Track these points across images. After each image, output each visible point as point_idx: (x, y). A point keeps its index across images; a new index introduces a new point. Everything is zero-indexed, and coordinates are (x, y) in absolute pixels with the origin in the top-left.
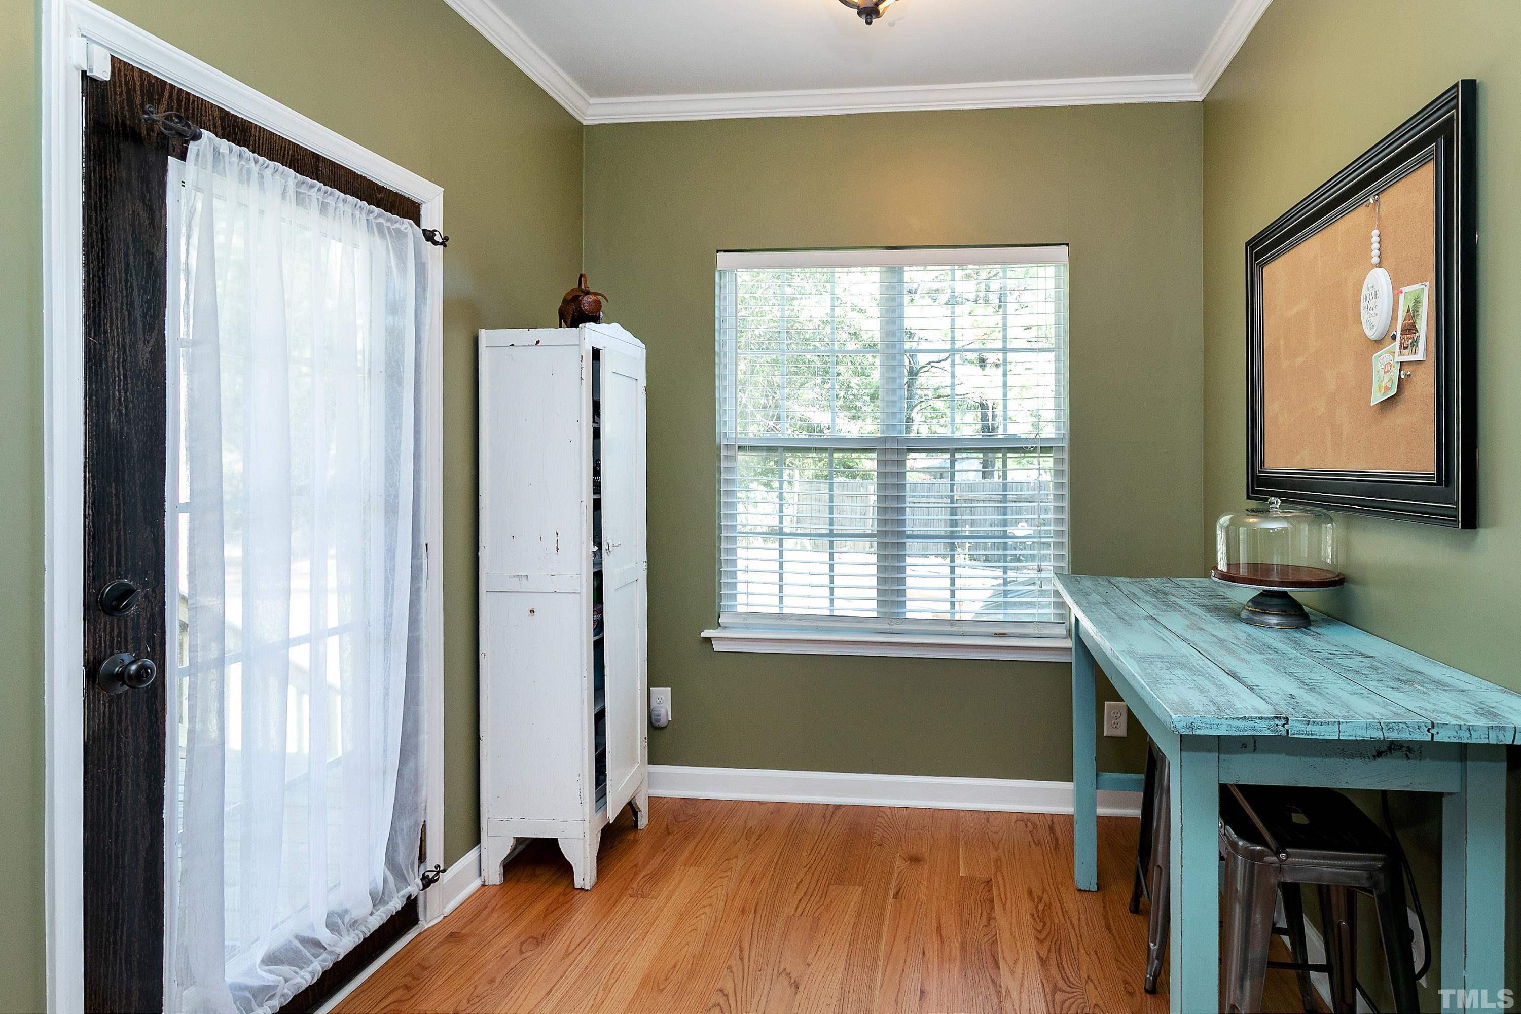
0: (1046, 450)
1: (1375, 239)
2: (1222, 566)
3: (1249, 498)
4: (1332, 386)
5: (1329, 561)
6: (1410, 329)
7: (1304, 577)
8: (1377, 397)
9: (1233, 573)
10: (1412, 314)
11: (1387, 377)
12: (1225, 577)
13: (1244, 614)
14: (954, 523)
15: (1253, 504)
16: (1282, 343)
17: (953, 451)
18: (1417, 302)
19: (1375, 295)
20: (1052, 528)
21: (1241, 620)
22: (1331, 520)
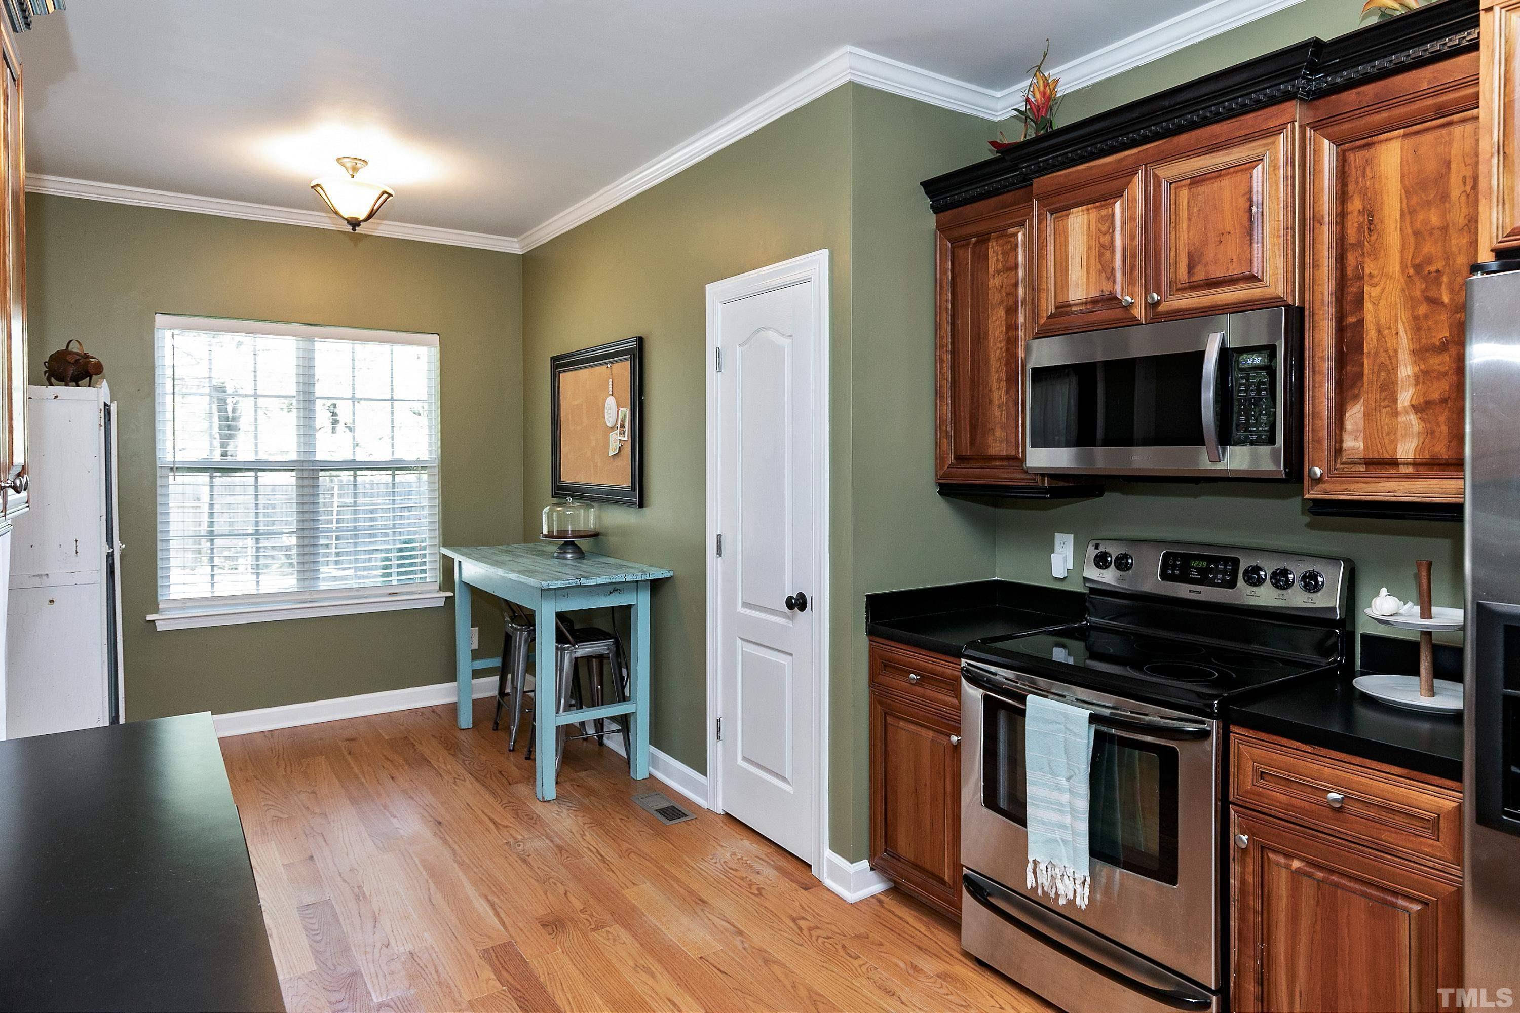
0: (423, 468)
1: (610, 383)
2: (545, 532)
3: (553, 497)
4: (593, 443)
5: (592, 527)
6: (622, 426)
7: (582, 534)
8: (611, 454)
9: (551, 534)
10: (623, 421)
11: (614, 444)
12: (546, 536)
13: (556, 554)
14: (355, 520)
15: (555, 500)
16: (570, 417)
17: (356, 470)
18: (625, 416)
19: (610, 409)
20: (427, 520)
21: (554, 557)
22: (593, 507)
